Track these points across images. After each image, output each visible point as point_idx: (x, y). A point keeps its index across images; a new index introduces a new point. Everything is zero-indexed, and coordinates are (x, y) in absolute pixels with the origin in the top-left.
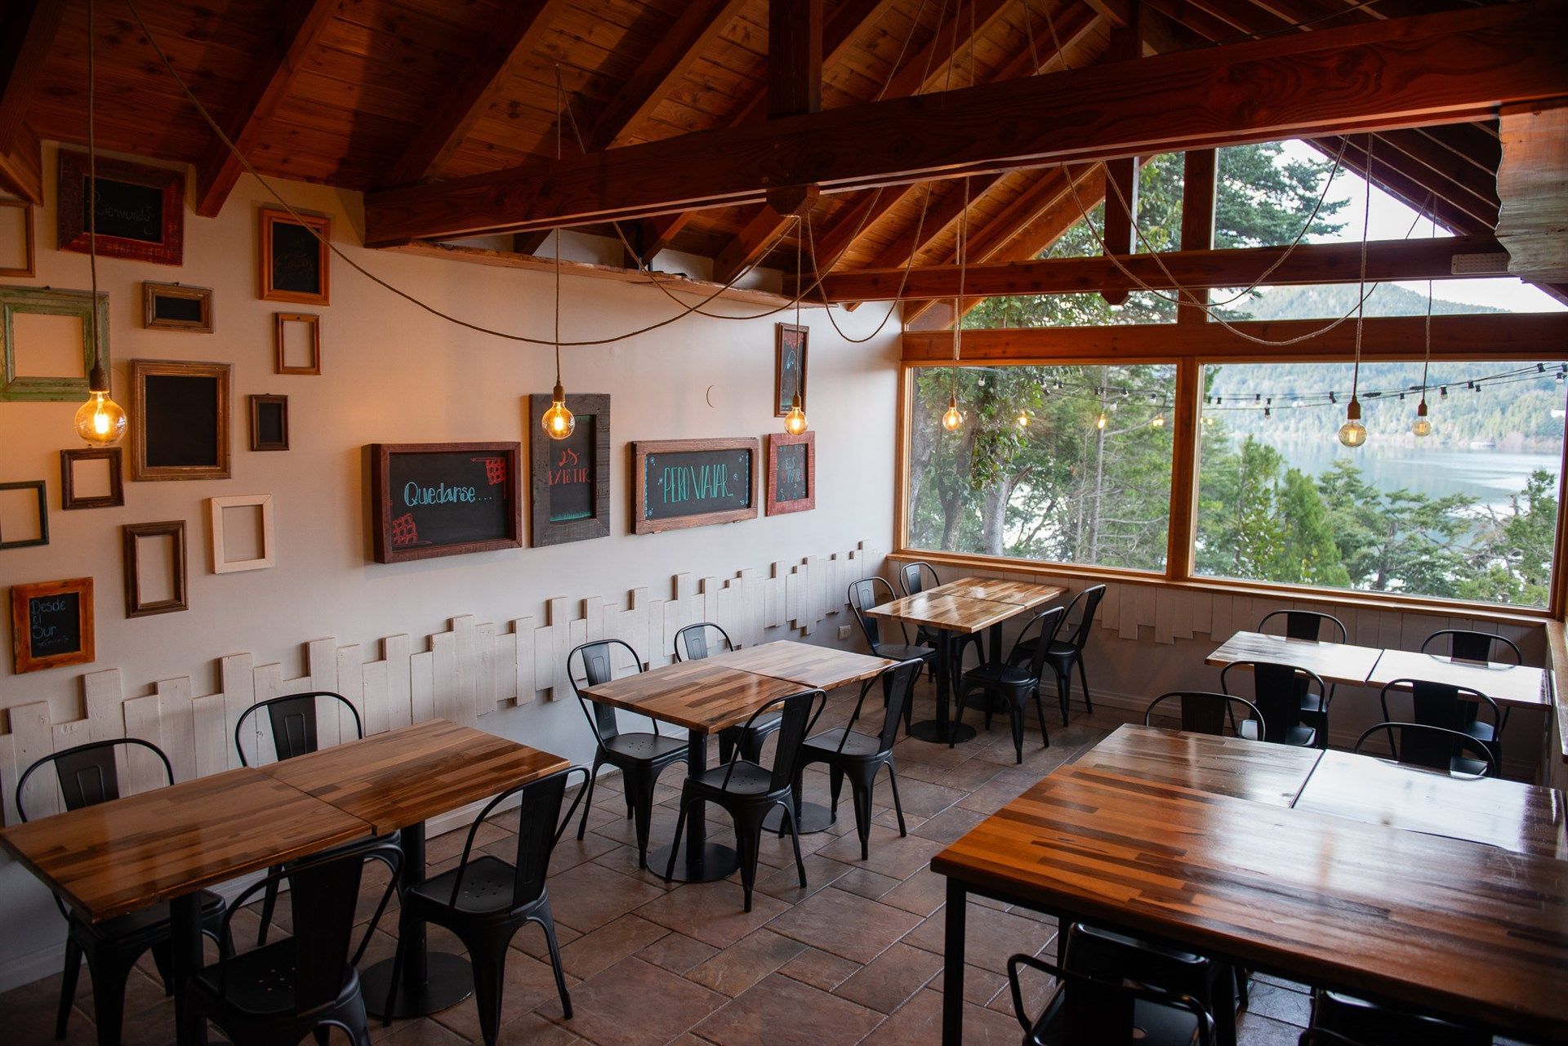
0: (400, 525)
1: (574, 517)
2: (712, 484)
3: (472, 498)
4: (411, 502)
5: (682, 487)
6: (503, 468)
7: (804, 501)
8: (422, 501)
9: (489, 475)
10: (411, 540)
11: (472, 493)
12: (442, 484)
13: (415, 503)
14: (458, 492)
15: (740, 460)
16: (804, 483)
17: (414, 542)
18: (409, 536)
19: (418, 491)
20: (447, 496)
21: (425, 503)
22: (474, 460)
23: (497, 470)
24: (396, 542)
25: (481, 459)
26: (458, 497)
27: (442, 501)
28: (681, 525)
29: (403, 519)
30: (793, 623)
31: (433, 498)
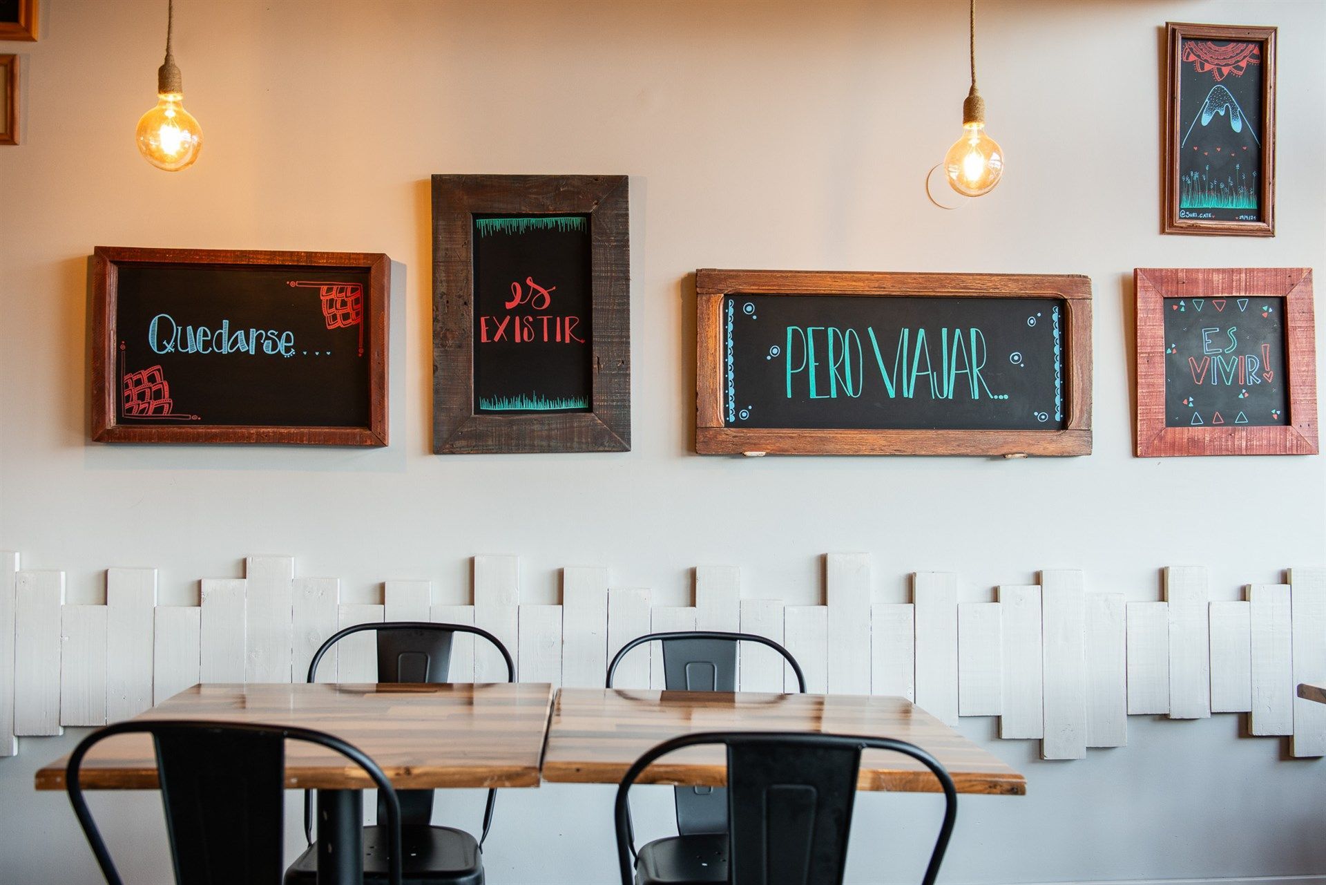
0: (138, 382)
1: (541, 407)
2: (937, 367)
3: (288, 349)
4: (161, 347)
5: (841, 370)
6: (357, 301)
7: (1274, 433)
8: (184, 345)
9: (327, 312)
10: (159, 410)
11: (288, 339)
12: (226, 323)
13: (169, 348)
14: (259, 337)
15: (1032, 322)
16: (1276, 390)
17: (165, 413)
18: (154, 404)
19: (177, 330)
20: (235, 342)
21: (190, 350)
22: (293, 284)
23: (344, 304)
24: (130, 410)
25: (310, 284)
26: (259, 346)
27: (226, 349)
28: (830, 447)
29: (145, 374)
30: (1244, 723)
31: (207, 345)
